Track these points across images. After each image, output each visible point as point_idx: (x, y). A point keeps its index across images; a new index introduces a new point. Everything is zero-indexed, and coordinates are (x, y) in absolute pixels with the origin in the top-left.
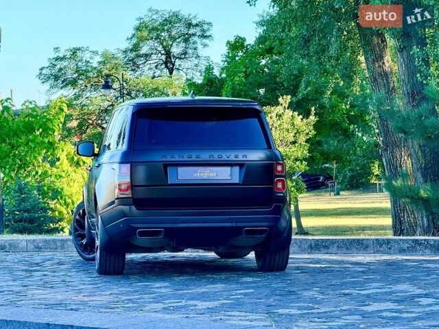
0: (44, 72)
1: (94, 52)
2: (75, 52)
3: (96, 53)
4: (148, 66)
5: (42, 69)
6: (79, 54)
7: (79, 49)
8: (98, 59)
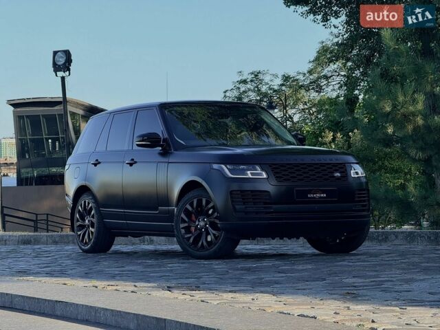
0: (228, 94)
1: (274, 75)
2: (256, 75)
3: (276, 76)
4: (331, 87)
5: (225, 92)
6: (261, 76)
7: (259, 73)
8: (279, 81)
